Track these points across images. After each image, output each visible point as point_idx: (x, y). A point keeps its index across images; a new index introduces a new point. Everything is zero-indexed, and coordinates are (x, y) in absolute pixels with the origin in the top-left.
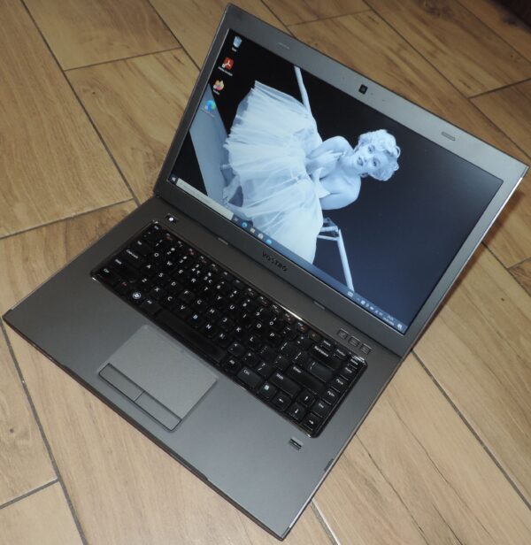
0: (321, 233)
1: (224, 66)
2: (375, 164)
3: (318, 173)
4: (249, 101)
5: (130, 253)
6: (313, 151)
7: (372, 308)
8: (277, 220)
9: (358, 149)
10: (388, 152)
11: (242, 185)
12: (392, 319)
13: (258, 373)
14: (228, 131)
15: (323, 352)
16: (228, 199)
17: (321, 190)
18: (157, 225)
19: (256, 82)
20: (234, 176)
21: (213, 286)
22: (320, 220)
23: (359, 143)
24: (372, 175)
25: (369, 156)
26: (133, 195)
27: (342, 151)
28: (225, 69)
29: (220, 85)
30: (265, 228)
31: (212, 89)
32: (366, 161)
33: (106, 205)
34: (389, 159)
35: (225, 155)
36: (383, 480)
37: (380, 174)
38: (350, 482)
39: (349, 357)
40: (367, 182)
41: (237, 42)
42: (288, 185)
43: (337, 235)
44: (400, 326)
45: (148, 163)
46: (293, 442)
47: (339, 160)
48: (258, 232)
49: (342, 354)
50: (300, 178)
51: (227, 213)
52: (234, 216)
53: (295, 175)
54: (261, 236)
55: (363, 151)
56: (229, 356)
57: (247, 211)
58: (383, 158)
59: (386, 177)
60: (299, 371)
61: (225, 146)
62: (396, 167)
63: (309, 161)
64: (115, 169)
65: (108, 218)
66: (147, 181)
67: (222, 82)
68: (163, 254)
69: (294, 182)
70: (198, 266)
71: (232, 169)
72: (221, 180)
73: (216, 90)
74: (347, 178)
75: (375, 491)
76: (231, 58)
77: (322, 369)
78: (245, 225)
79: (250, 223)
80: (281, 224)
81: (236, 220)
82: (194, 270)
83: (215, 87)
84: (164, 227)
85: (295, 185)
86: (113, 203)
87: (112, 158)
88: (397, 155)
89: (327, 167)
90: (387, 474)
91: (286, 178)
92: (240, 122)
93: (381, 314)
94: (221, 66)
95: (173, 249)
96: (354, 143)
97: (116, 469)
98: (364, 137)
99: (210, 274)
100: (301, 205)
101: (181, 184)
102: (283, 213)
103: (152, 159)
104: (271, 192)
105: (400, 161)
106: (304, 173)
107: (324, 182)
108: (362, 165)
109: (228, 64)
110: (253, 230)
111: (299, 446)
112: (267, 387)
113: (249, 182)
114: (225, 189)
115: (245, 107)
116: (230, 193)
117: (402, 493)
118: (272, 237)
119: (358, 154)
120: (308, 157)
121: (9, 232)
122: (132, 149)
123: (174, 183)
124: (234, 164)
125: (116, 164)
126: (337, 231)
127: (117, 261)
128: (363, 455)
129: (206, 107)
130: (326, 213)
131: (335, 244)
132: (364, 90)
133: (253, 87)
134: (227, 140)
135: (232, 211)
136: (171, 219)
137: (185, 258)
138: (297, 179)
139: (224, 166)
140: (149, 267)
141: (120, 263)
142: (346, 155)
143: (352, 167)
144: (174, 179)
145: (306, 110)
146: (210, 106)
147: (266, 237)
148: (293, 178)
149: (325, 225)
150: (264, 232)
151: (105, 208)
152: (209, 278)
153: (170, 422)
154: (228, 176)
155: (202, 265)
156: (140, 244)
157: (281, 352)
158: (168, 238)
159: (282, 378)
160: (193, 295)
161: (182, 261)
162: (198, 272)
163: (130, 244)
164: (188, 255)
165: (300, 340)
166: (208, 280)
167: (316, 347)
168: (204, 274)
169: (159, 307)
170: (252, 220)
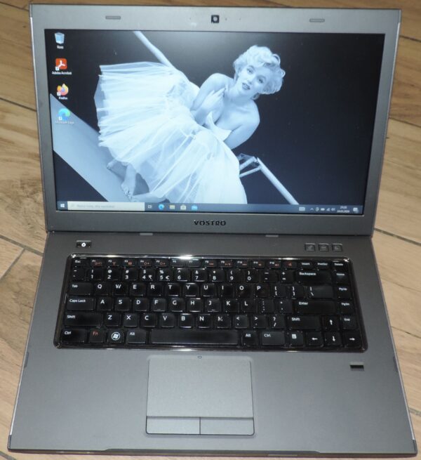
0: (242, 172)
1: (57, 68)
2: (261, 81)
3: (210, 119)
4: (103, 90)
5: (74, 301)
6: (194, 102)
7: (323, 209)
8: (192, 184)
9: (238, 77)
10: (268, 64)
11: (138, 171)
12: (346, 207)
13: (276, 329)
14: (97, 129)
15: (309, 274)
16: (131, 193)
17: (222, 133)
18: (76, 258)
19: (101, 67)
20: (125, 167)
21: (173, 279)
22: (235, 160)
23: (236, 70)
24: (264, 93)
25: (252, 77)
26: (21, 245)
27: (223, 86)
28: (60, 71)
29: (63, 89)
30: (184, 197)
31: (57, 97)
32: (250, 83)
33: (4, 272)
34: (272, 70)
35: (106, 153)
37: (270, 87)
38: (414, 366)
39: (331, 264)
40: (263, 102)
41: (60, 39)
42: (185, 145)
43: (258, 164)
44: (355, 210)
45: (8, 207)
46: (353, 367)
47: (225, 96)
48: (178, 205)
49: (325, 264)
50: (194, 133)
51: (138, 205)
52: (146, 204)
53: (188, 134)
54: (183, 208)
55: (244, 76)
56: (241, 332)
57: (158, 193)
58: (266, 72)
59: (277, 87)
60: (306, 304)
61: (101, 144)
62: (283, 73)
63: (195, 113)
65: (17, 283)
66: (23, 224)
67: (64, 85)
68: (104, 281)
69: (190, 140)
70: (145, 272)
71: (120, 163)
72: (115, 178)
73: (62, 96)
74: (241, 108)
76: (61, 57)
77: (320, 288)
78: (162, 207)
79: (166, 202)
80: (198, 185)
81: (150, 207)
82: (144, 277)
83: (59, 94)
84: (84, 257)
85: (193, 141)
86: (8, 266)
88: (278, 62)
89: (216, 109)
91: (180, 140)
92: (104, 114)
93: (333, 209)
94: (55, 71)
95: (110, 271)
96: (231, 73)
98: (237, 62)
99: (162, 272)
100: (208, 158)
101: (73, 205)
102: (195, 175)
103: (9, 201)
104: (172, 162)
105: (282, 66)
106: (196, 126)
107: (220, 124)
108: (249, 88)
109: (61, 64)
110: (172, 207)
111: (361, 367)
112: (294, 336)
113: (145, 164)
114: (122, 185)
115: (103, 97)
116: (130, 185)
118: (196, 202)
119: (240, 81)
120: (192, 109)
123: (66, 210)
124: (120, 156)
126: (255, 161)
127: (69, 317)
128: (403, 336)
129: (60, 118)
130: (237, 151)
131: (260, 173)
132: (215, 19)
133: (101, 73)
134: (100, 138)
135: (141, 201)
136: (84, 245)
137: (127, 272)
138: (191, 135)
139: (111, 164)
140: (103, 302)
141: (73, 317)
142: (229, 87)
143: (241, 96)
144: (62, 206)
146: (63, 115)
147: (189, 205)
148: (188, 137)
149: (241, 162)
150: (184, 202)
151: (5, 275)
152: (164, 275)
153: (246, 428)
154: (119, 171)
155: (147, 267)
156: (76, 286)
157: (278, 299)
158: (96, 264)
159: (298, 319)
160: (164, 300)
161: (127, 277)
162: (150, 276)
163: (67, 291)
164: (128, 267)
165: (284, 276)
166: (164, 278)
167: (301, 274)
168: (156, 274)
169: (144, 332)
170: (167, 197)
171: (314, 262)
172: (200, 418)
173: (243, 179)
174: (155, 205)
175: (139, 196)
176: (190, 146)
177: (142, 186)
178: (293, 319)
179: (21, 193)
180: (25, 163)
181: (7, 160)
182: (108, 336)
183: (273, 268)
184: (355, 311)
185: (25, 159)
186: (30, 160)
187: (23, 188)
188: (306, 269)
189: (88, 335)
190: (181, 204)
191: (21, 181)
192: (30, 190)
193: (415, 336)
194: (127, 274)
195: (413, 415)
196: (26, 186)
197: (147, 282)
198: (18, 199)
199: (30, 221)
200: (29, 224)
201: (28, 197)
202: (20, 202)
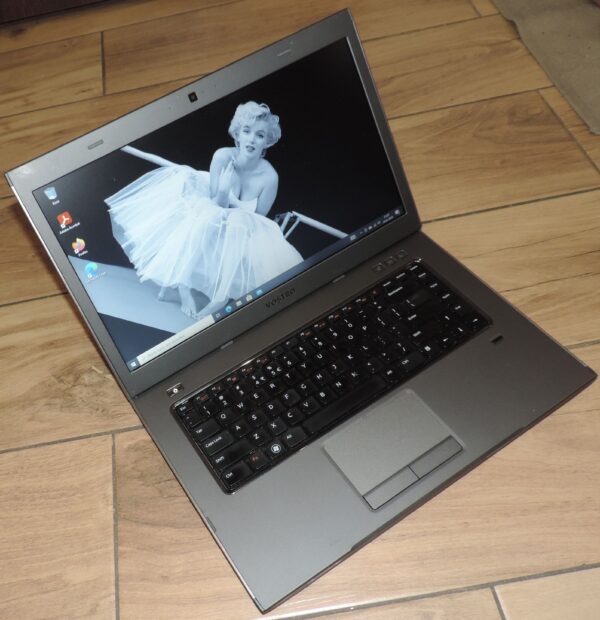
0: (285, 233)
1: (63, 226)
2: (261, 136)
3: (232, 197)
4: (118, 223)
5: (210, 444)
6: (211, 188)
7: (370, 228)
8: (246, 270)
9: (238, 143)
10: (260, 117)
11: (191, 287)
12: (388, 215)
13: (407, 353)
14: (131, 266)
15: (397, 290)
16: (194, 312)
17: (249, 205)
19: (106, 201)
20: (176, 290)
21: (286, 368)
23: (234, 137)
24: (269, 146)
25: (251, 136)
26: (106, 433)
27: (230, 159)
28: (67, 226)
29: (79, 244)
30: (245, 287)
31: (76, 256)
32: (253, 143)
33: (111, 467)
34: (266, 120)
35: (151, 286)
36: (534, 288)
37: (272, 137)
39: (408, 272)
40: (271, 155)
41: (51, 194)
42: (222, 236)
43: (295, 218)
44: (397, 212)
45: (62, 407)
46: (496, 341)
47: (236, 168)
48: (243, 299)
49: (402, 275)
50: (224, 219)
51: (206, 321)
52: (214, 315)
53: (220, 223)
54: (249, 298)
55: (244, 139)
56: (381, 374)
57: (218, 298)
58: (262, 125)
59: (278, 135)
60: (414, 316)
61: (142, 280)
62: (277, 119)
63: (216, 199)
64: (55, 446)
65: (133, 469)
66: (91, 413)
67: (78, 240)
68: (223, 409)
69: (224, 227)
70: (254, 378)
71: (169, 288)
72: (171, 306)
73: (81, 252)
74: (256, 171)
75: (545, 297)
77: (416, 296)
78: (229, 309)
79: (231, 301)
80: (252, 268)
81: (218, 316)
82: (257, 383)
83: (77, 251)
84: (185, 401)
85: (227, 228)
86: (110, 460)
87: (36, 446)
88: (267, 110)
89: (233, 185)
90: (529, 283)
91: (215, 233)
92: (131, 247)
93: (379, 223)
94: (61, 230)
95: (221, 398)
96: (230, 142)
97: (488, 522)
98: (231, 129)
99: (269, 368)
100: (249, 235)
101: (143, 358)
102: (244, 259)
103: (57, 401)
104: (218, 258)
105: (273, 112)
106: (224, 211)
107: (244, 197)
108: (254, 149)
109: (65, 219)
110: (239, 304)
111: (500, 338)
112: (428, 348)
113: (194, 276)
114: (183, 309)
115: (122, 230)
116: (190, 305)
117: (550, 277)
118: (258, 286)
119: (243, 146)
120: (211, 197)
121: (110, 595)
122: (30, 420)
123: (138, 366)
124: (167, 280)
125: (48, 444)
126: (292, 215)
127: (218, 461)
129: (90, 276)
130: (271, 215)
131: (301, 224)
132: (193, 98)
133: (108, 208)
134: (139, 274)
135: (207, 315)
136: (176, 391)
137: (238, 388)
138: (223, 222)
139: (161, 294)
140: (238, 428)
141: (222, 458)
142: (235, 156)
143: (250, 160)
144: (134, 364)
145: (170, 167)
146: (92, 271)
147: (253, 293)
148: (221, 226)
149: (280, 223)
150: (247, 292)
151: (114, 469)
152: (274, 369)
154: (172, 297)
155: (253, 373)
156: (200, 431)
157: (388, 326)
158: (203, 399)
159: (419, 333)
160: (292, 391)
161: (242, 392)
162: (262, 378)
163: (197, 442)
164: (236, 383)
165: (378, 305)
166: (276, 371)
167: (390, 294)
168: (267, 374)
169: (299, 428)
170: (229, 297)
171: (392, 278)
172: (408, 466)
173: (288, 239)
174: (222, 310)
175: (203, 311)
176: (227, 234)
177: (201, 299)
178: (415, 335)
179: (63, 386)
180: (43, 357)
181: (22, 366)
182: (269, 453)
183: (363, 305)
184: (457, 298)
185: (41, 354)
186: (46, 352)
187: (62, 381)
188: (391, 288)
189: (250, 465)
190: (245, 296)
191: (54, 376)
192: (71, 378)
194: (240, 390)
195: (572, 351)
196: (62, 378)
197: (265, 385)
198: (66, 394)
199: (96, 407)
200: (97, 410)
201: (74, 386)
202: (71, 395)
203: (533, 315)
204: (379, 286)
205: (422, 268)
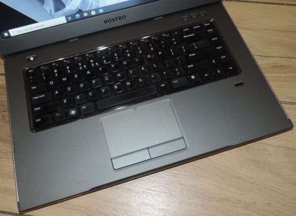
5: (36, 98)
13: (179, 76)
15: (190, 36)
16: (53, 11)
18: (29, 69)
21: (101, 64)
39: (202, 26)
46: (236, 85)
48: (89, 12)
49: (198, 27)
51: (61, 20)
52: (67, 17)
54: (93, 13)
56: (158, 85)
57: (72, 6)
60: (194, 54)
68: (53, 78)
70: (80, 64)
75: (282, 67)
77: (200, 43)
78: (78, 16)
81: (70, 18)
82: (81, 68)
84: (35, 67)
90: (275, 55)
95: (56, 71)
99: (92, 61)
101: (14, 32)
110: (85, 15)
111: (241, 84)
112: (193, 77)
114: (45, 7)
116: (50, 6)
117: (290, 55)
118: (100, 6)
123: (9, 36)
127: (36, 109)
136: (32, 59)
137: (68, 68)
140: (57, 92)
141: (39, 108)
144: (6, 34)
147: (97, 10)
150: (93, 8)
152: (94, 63)
155: (81, 61)
156: (35, 88)
157: (175, 56)
158: (45, 69)
159: (192, 66)
160: (99, 79)
161: (69, 71)
162: (85, 66)
163: (30, 94)
164: (68, 65)
165: (174, 41)
166: (95, 64)
167: (185, 37)
168: (89, 64)
169: (92, 104)
171: (191, 28)
172: (148, 148)
174: (73, 16)
175: (60, 12)
178: (189, 66)
182: (68, 114)
183: (166, 38)
184: (225, 51)
188: (187, 33)
189: (53, 117)
190: (91, 11)
193: (265, 56)
194: (68, 69)
197: (84, 71)
203: (268, 76)
204: (181, 30)
205: (212, 26)
